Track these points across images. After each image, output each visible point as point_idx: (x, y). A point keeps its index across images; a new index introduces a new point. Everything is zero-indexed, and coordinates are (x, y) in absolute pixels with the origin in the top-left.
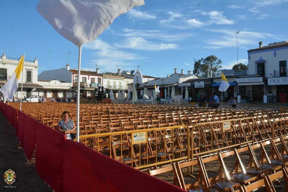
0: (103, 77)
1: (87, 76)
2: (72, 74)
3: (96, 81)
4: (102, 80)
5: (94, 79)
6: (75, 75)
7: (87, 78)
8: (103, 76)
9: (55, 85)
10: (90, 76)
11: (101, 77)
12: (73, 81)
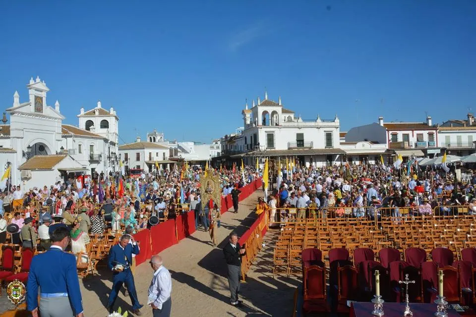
0: (438, 131)
1: (410, 132)
2: (387, 132)
3: (426, 138)
4: (435, 136)
5: (422, 134)
6: (390, 132)
7: (410, 135)
8: (436, 130)
9: (363, 148)
10: (414, 131)
11: (434, 131)
12: (389, 141)
